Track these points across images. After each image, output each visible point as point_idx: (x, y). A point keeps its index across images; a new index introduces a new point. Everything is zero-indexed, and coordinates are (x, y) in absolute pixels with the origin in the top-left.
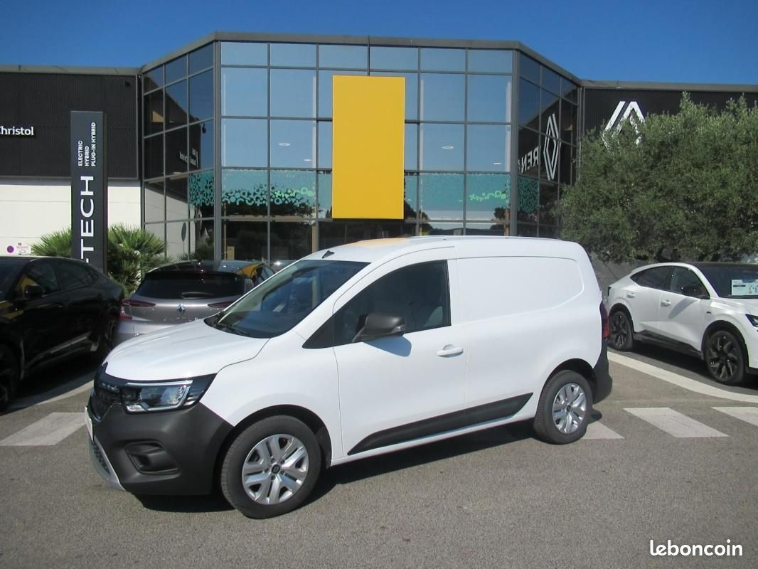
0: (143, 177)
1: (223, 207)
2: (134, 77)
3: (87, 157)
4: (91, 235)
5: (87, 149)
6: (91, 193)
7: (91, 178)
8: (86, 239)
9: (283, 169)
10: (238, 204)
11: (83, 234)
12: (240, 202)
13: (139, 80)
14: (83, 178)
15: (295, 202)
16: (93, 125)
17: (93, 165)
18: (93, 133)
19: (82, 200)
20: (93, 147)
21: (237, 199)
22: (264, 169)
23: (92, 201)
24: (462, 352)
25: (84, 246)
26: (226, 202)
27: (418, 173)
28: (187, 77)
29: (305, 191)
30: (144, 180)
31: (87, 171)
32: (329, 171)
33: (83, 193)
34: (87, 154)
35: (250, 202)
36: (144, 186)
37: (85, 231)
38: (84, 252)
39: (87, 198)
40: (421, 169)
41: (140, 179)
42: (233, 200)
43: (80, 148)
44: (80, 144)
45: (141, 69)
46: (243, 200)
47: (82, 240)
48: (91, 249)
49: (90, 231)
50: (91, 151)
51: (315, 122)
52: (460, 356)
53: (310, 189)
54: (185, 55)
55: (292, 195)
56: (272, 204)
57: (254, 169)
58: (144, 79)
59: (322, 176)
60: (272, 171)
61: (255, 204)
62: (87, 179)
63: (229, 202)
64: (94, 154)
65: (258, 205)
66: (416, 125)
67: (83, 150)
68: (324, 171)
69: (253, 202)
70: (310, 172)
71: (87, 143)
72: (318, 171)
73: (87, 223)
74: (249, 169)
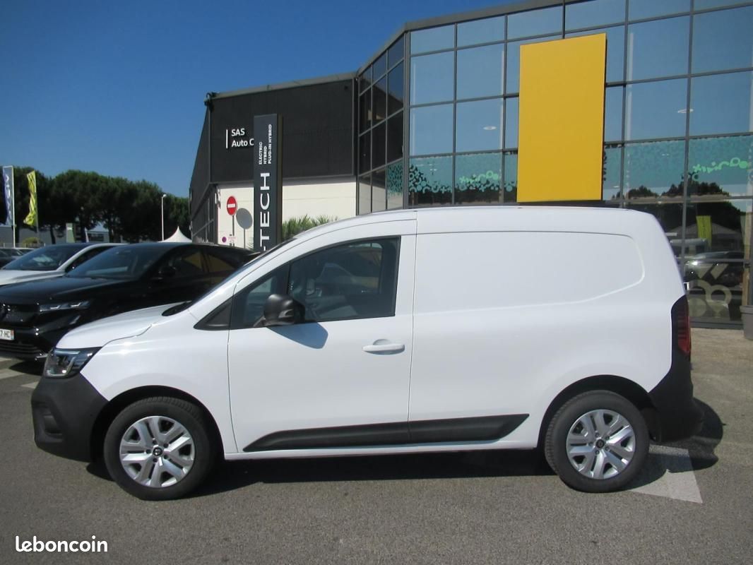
0: (358, 171)
1: (410, 196)
2: (351, 80)
3: (265, 156)
4: (268, 225)
5: (265, 148)
6: (268, 188)
7: (268, 175)
8: (264, 229)
9: (469, 153)
10: (424, 192)
11: (262, 225)
12: (426, 190)
13: (356, 82)
14: (262, 175)
15: (480, 187)
16: (270, 126)
17: (269, 163)
18: (270, 134)
19: (262, 195)
20: (270, 146)
21: (423, 188)
22: (449, 155)
23: (268, 194)
24: (402, 350)
25: (263, 235)
26: (414, 190)
27: (623, 144)
28: (386, 73)
29: (490, 174)
30: (359, 176)
31: (265, 168)
32: (516, 152)
33: (262, 188)
34: (265, 153)
35: (435, 189)
36: (359, 180)
37: (263, 222)
38: (263, 240)
39: (265, 192)
40: (628, 138)
41: (356, 174)
42: (419, 188)
43: (261, 149)
44: (261, 144)
45: (358, 72)
46: (429, 188)
47: (261, 230)
48: (267, 238)
49: (266, 222)
50: (268, 150)
51: (502, 99)
52: (401, 354)
53: (496, 172)
54: (385, 52)
55: (476, 180)
56: (456, 190)
57: (440, 155)
58: (360, 81)
59: (509, 157)
60: (457, 157)
61: (440, 192)
62: (265, 175)
63: (416, 191)
64: (270, 153)
65: (443, 192)
66: (622, 87)
67: (263, 151)
68: (511, 152)
69: (438, 190)
70: (496, 154)
71: (266, 144)
72: (504, 152)
73: (265, 215)
74: (435, 156)
